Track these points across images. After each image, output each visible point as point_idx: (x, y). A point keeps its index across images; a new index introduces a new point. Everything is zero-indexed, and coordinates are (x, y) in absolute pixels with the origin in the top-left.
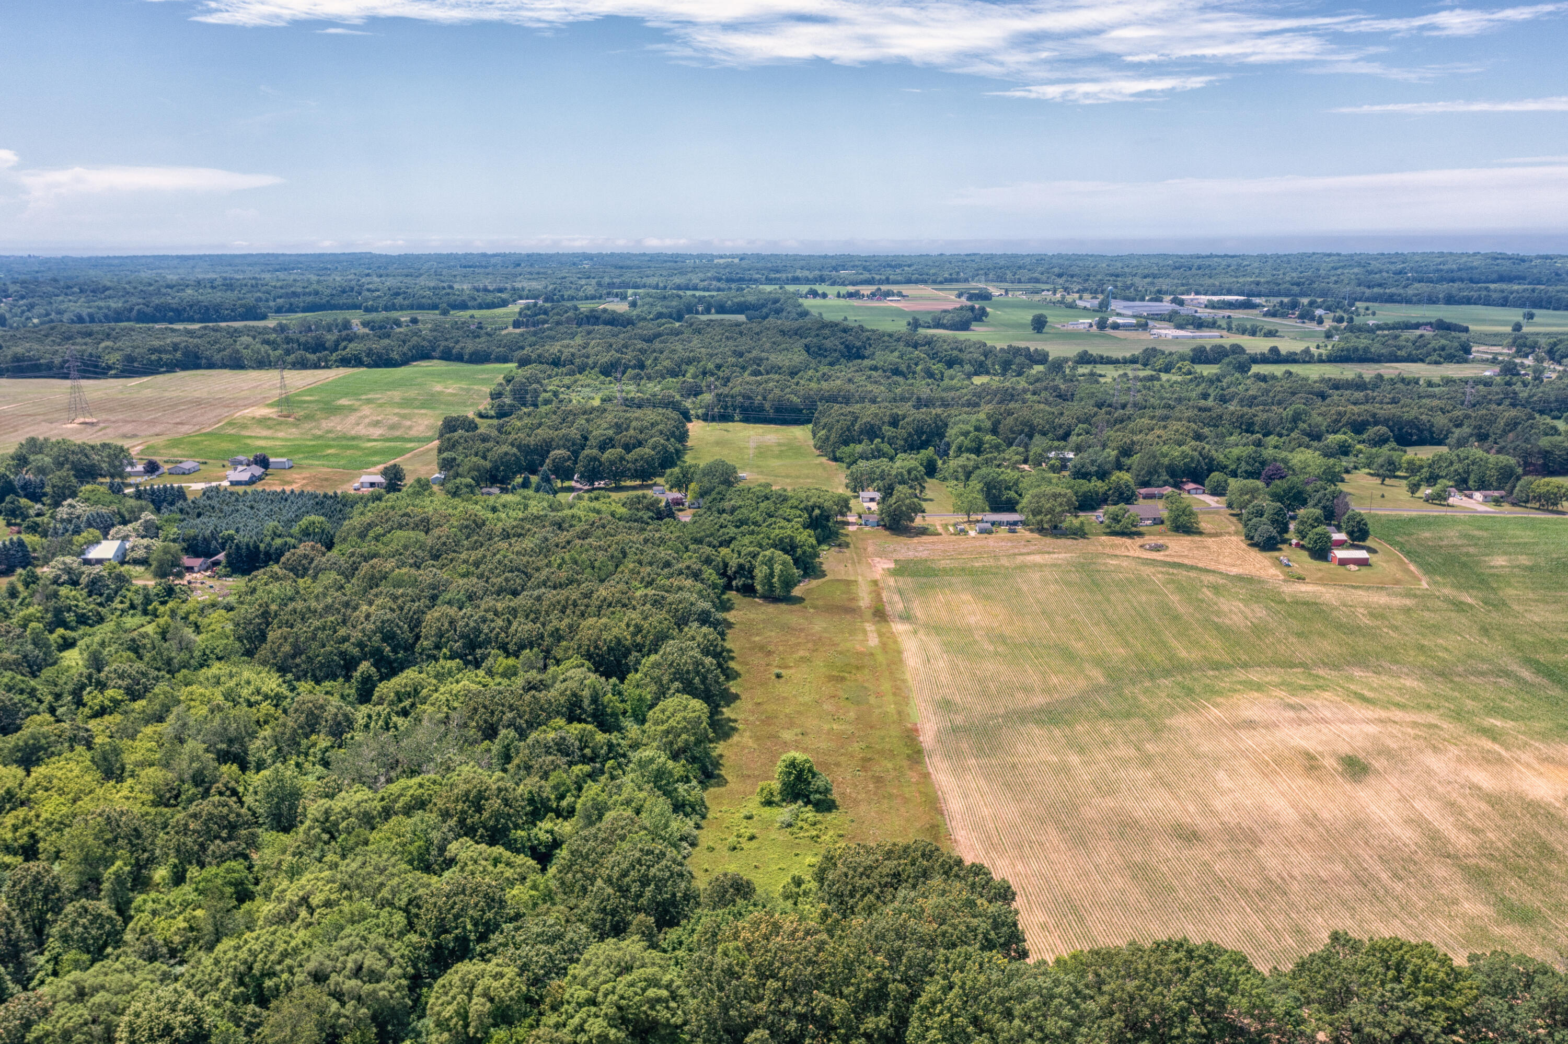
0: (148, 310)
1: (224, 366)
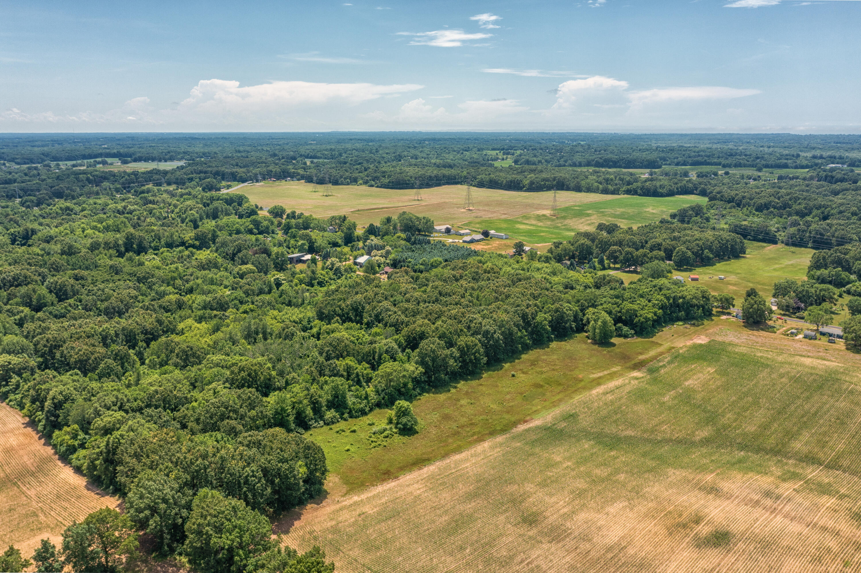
0: (601, 161)
1: (573, 190)
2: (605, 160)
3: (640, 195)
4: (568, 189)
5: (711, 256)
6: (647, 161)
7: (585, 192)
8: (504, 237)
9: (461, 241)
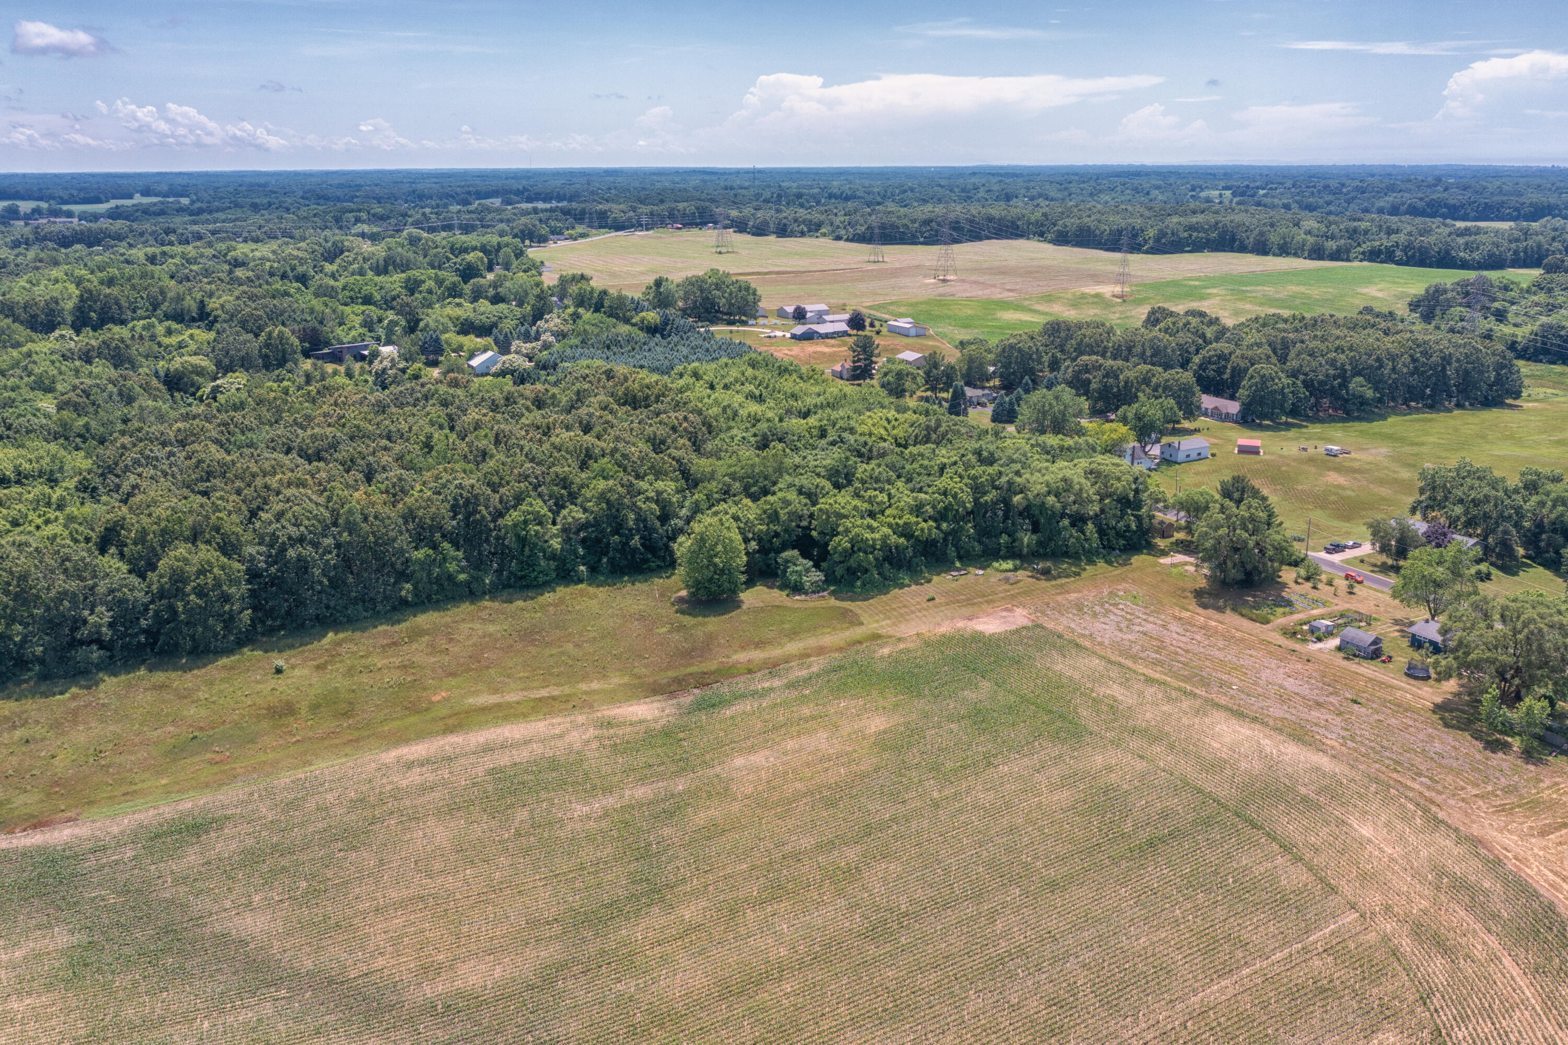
2: (1430, 204)
3: (1399, 263)
4: (1243, 249)
5: (1369, 394)
6: (1531, 205)
7: (1274, 255)
8: (913, 332)
9: (788, 335)
